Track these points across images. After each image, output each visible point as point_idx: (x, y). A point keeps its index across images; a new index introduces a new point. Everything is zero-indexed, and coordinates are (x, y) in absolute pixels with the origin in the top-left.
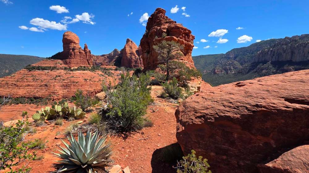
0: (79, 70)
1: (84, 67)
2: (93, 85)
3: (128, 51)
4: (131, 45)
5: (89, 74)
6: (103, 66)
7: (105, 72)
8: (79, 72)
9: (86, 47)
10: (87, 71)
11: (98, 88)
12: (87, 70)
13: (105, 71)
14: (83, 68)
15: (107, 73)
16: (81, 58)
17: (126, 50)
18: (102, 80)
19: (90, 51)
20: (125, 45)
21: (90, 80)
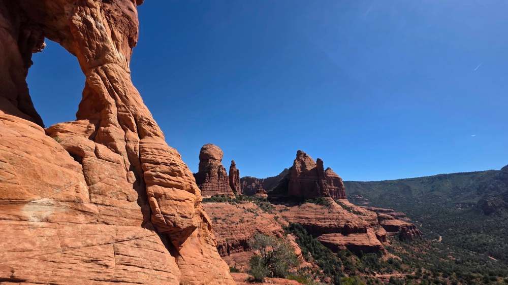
0: (211, 201)
1: (223, 196)
2: (226, 230)
3: (300, 169)
4: (303, 159)
5: (227, 209)
6: (259, 195)
7: (262, 205)
8: (211, 204)
9: (233, 165)
10: (224, 204)
11: (235, 237)
12: (225, 201)
13: (261, 203)
14: (220, 197)
15: (264, 206)
16: (220, 182)
17: (297, 168)
18: (246, 219)
19: (238, 170)
20: (295, 161)
21: (224, 220)
